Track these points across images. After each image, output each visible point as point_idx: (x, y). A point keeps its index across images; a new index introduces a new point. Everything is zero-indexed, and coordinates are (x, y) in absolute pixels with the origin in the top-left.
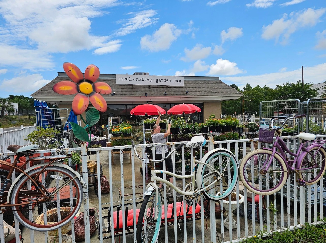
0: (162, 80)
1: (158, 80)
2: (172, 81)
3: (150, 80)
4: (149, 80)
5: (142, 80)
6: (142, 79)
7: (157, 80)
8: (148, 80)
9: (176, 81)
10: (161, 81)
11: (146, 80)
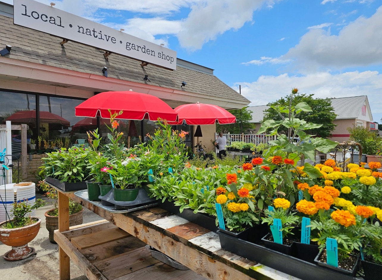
0: (138, 47)
1: (131, 45)
2: (157, 55)
3: (113, 40)
4: (110, 38)
5: (92, 33)
6: (94, 31)
7: (128, 44)
8: (108, 37)
9: (164, 57)
10: (136, 48)
11: (104, 37)
